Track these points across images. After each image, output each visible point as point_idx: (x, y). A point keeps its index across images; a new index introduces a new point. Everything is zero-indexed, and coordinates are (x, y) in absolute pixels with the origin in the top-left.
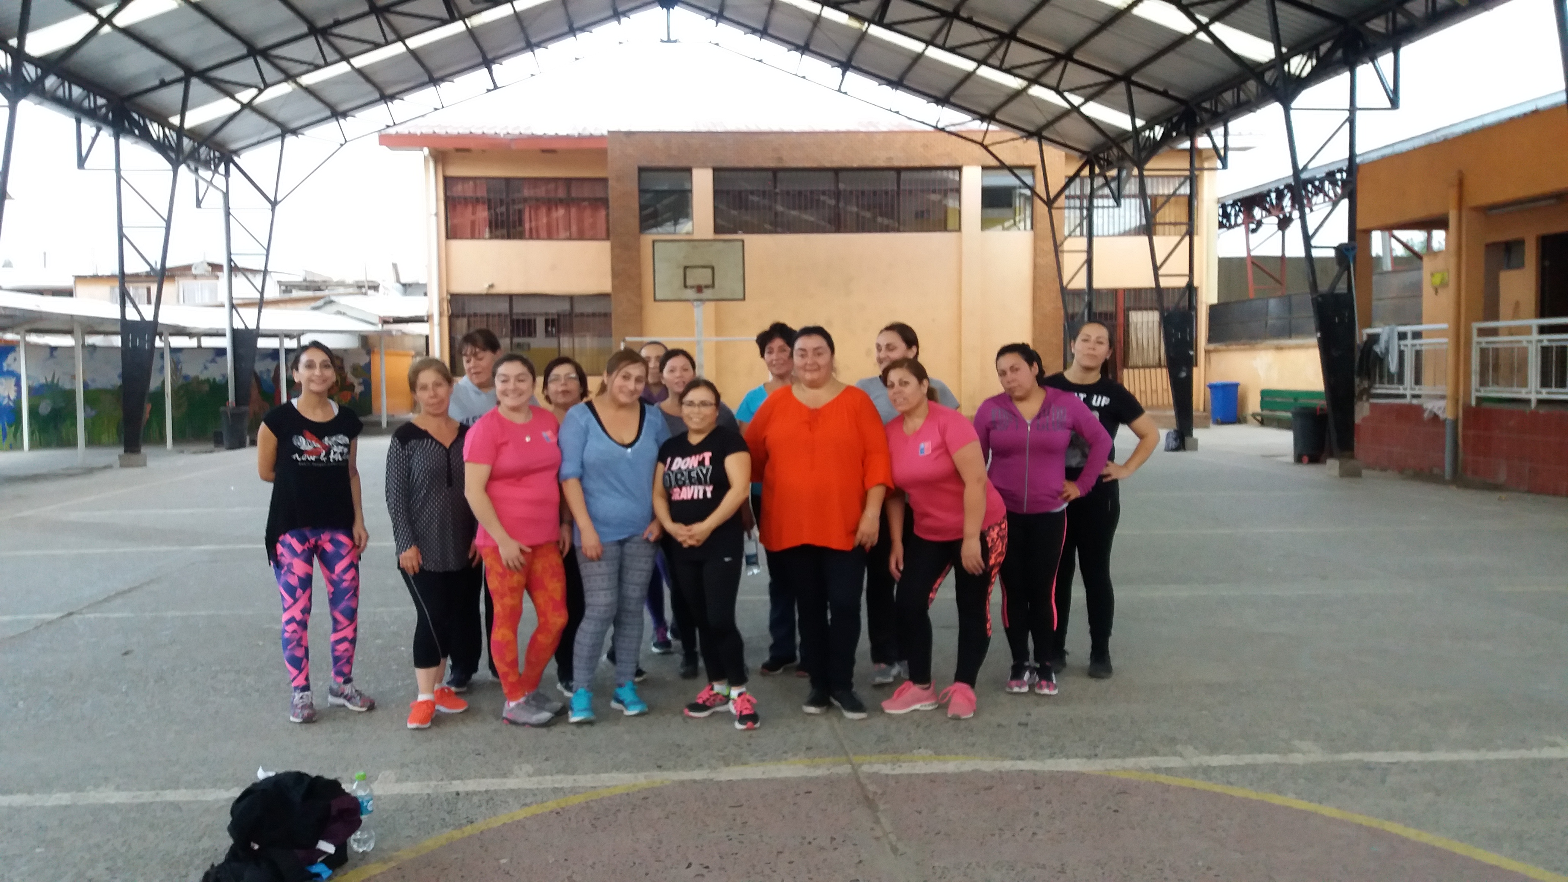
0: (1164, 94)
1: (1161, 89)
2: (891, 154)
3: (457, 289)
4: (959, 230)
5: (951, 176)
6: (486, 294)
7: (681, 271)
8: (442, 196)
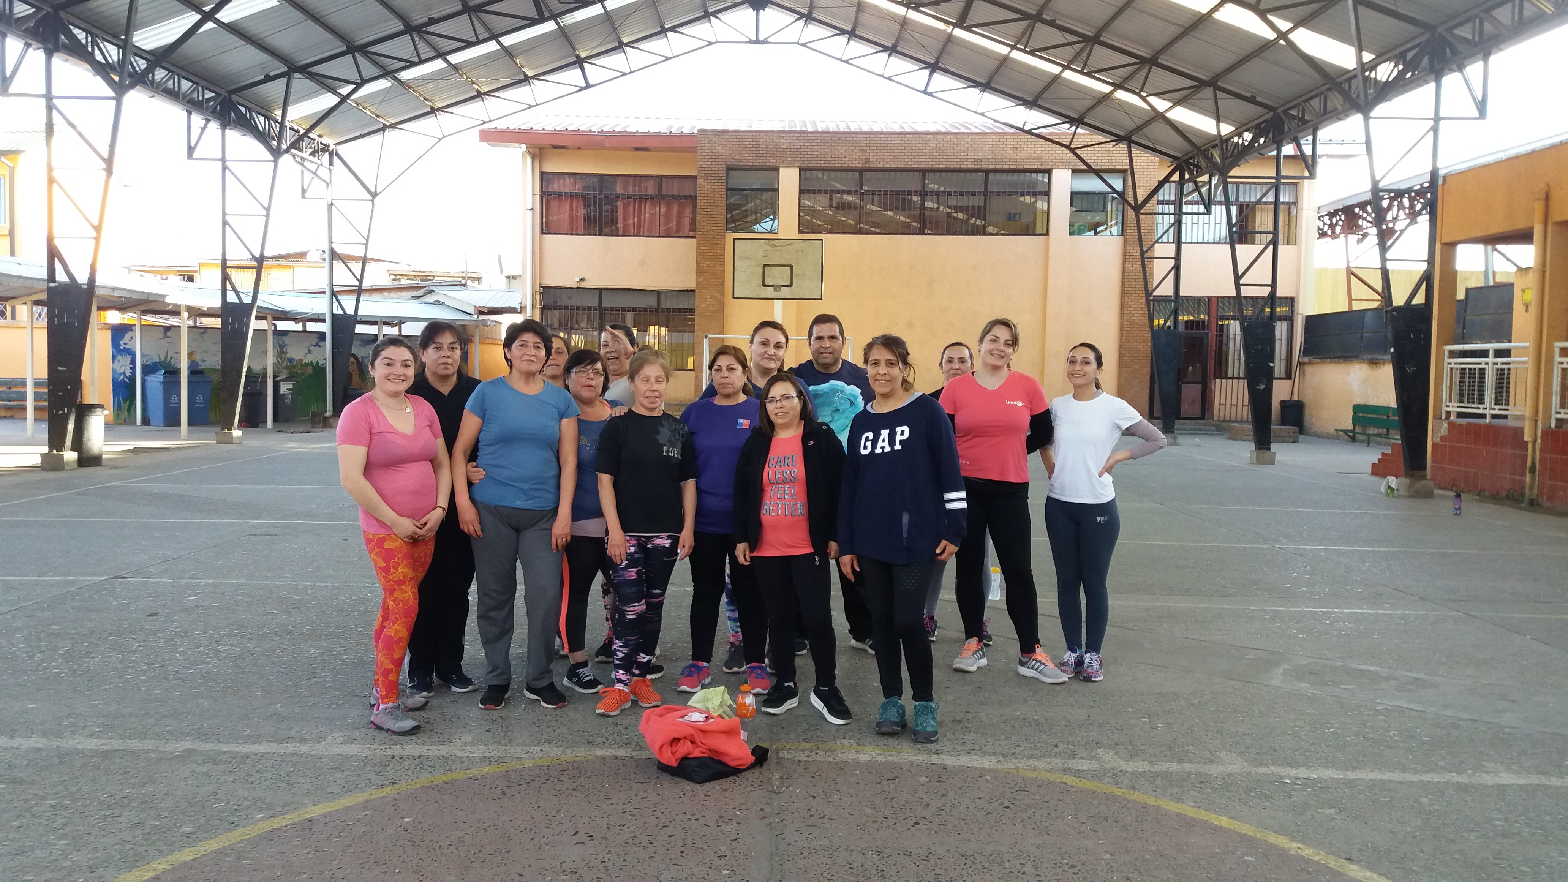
0: (1252, 100)
1: (1249, 95)
2: (980, 155)
3: (550, 282)
4: (1047, 234)
5: (1040, 178)
6: (577, 288)
7: (761, 270)
8: (538, 191)
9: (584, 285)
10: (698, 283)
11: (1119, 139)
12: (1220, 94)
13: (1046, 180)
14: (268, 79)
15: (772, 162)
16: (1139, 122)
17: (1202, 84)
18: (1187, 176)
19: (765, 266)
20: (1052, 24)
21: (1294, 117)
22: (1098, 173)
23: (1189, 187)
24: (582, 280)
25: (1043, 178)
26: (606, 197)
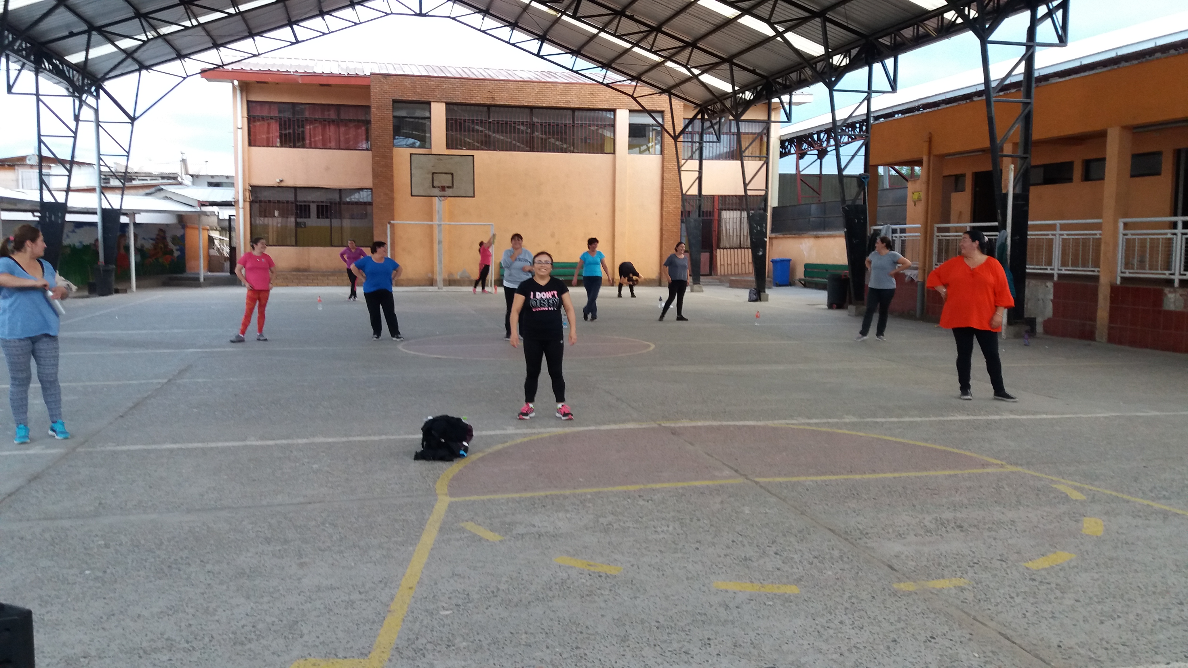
0: (753, 72)
1: (752, 68)
2: (569, 98)
3: (258, 181)
4: (614, 153)
5: (608, 116)
6: (278, 187)
7: (430, 176)
8: (245, 115)
9: (283, 184)
10: (374, 184)
11: (663, 91)
12: (734, 68)
13: (612, 117)
15: (425, 98)
16: (677, 81)
17: (723, 60)
18: (706, 117)
19: (433, 173)
20: (631, 18)
21: (779, 83)
22: (650, 113)
23: (707, 124)
24: (281, 181)
25: (610, 115)
26: (298, 120)
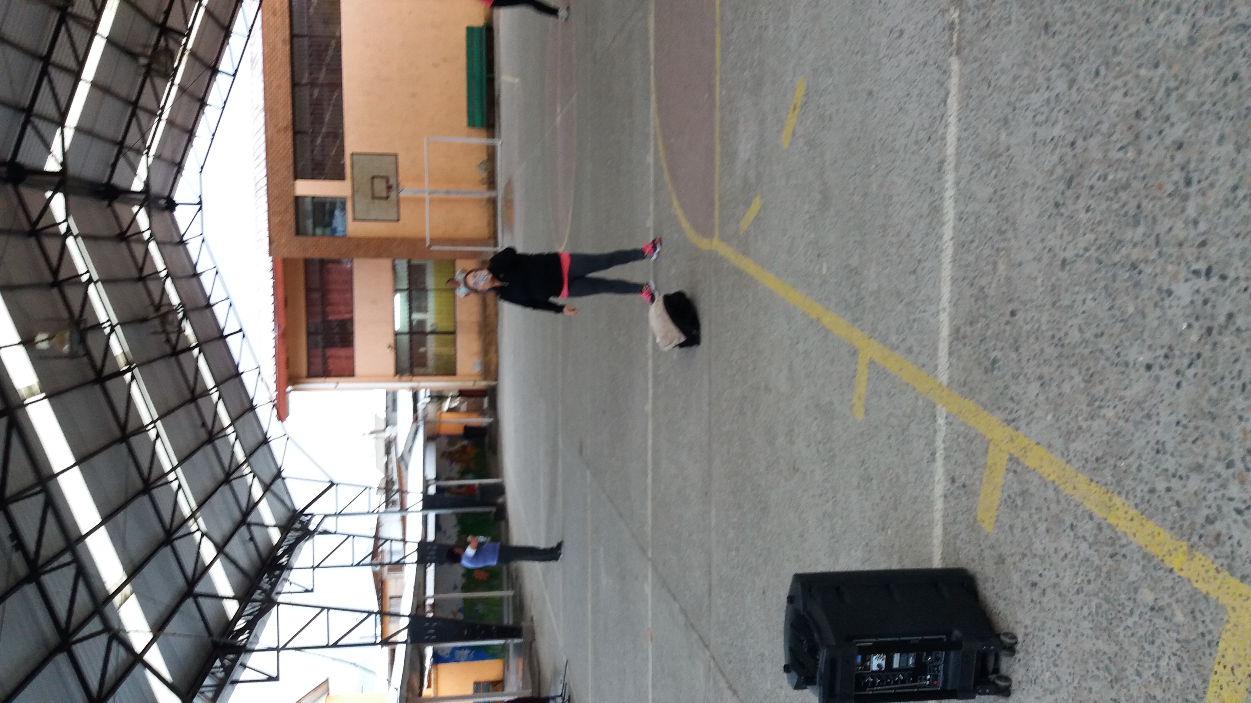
2: (280, 41)
3: (391, 369)
6: (395, 350)
7: (376, 200)
8: (323, 379)
9: (392, 345)
10: (388, 257)
14: (252, 539)
15: (291, 200)
19: (373, 197)
24: (389, 346)
26: (324, 328)
